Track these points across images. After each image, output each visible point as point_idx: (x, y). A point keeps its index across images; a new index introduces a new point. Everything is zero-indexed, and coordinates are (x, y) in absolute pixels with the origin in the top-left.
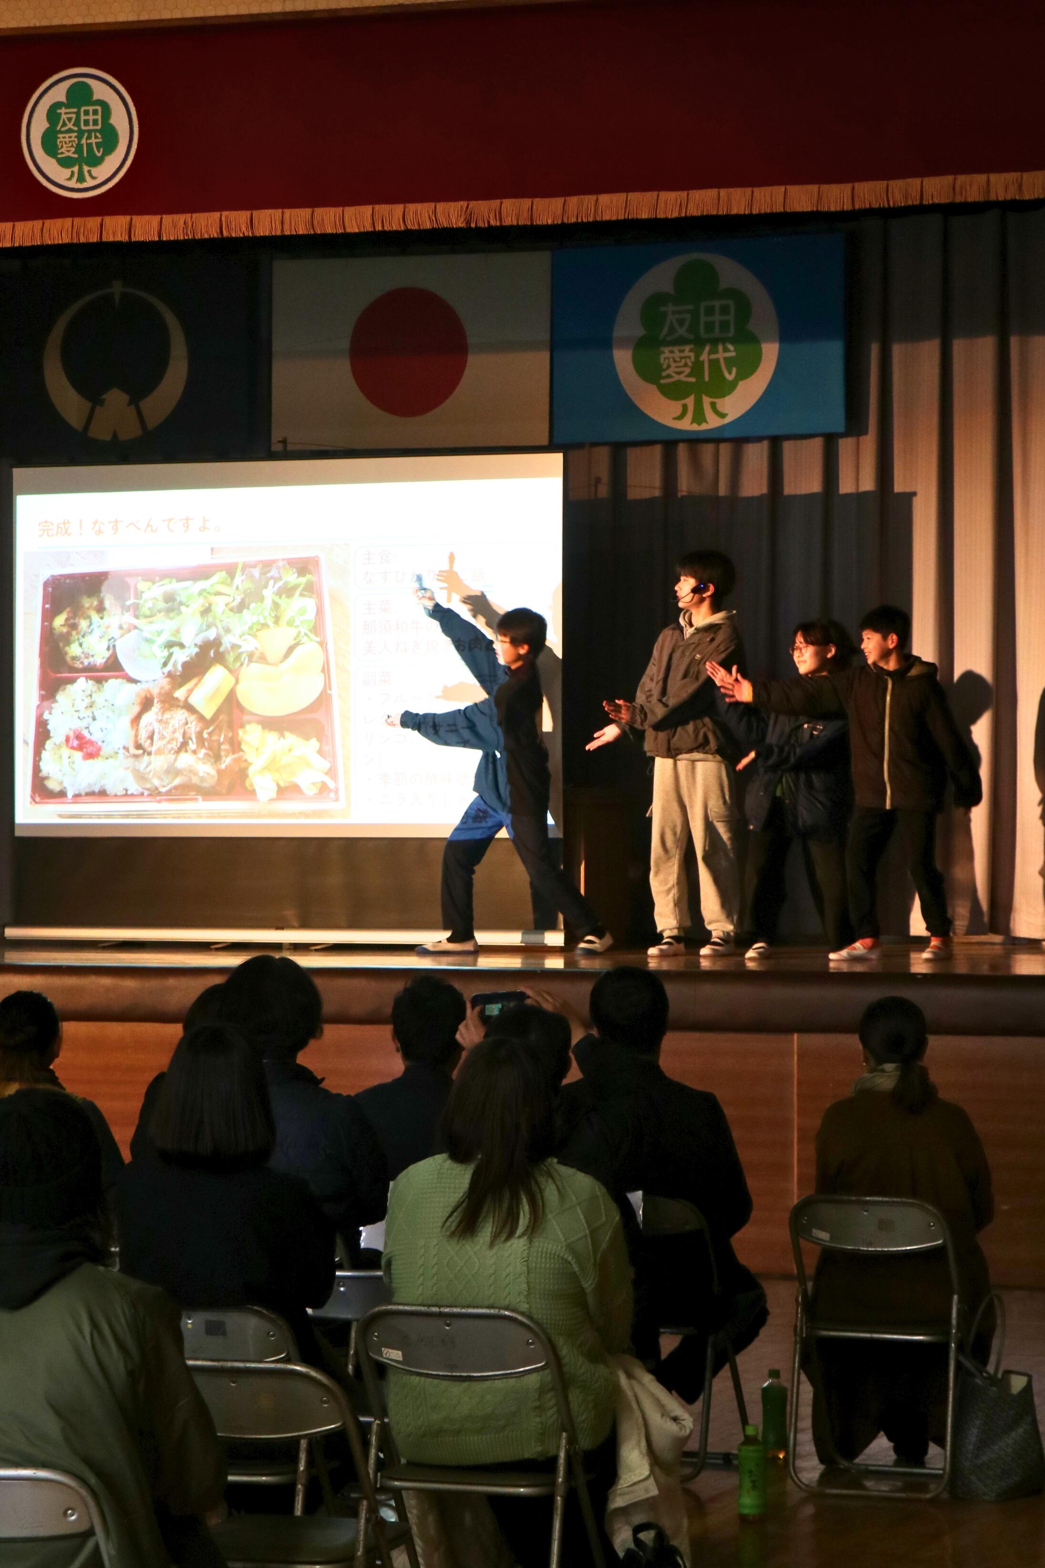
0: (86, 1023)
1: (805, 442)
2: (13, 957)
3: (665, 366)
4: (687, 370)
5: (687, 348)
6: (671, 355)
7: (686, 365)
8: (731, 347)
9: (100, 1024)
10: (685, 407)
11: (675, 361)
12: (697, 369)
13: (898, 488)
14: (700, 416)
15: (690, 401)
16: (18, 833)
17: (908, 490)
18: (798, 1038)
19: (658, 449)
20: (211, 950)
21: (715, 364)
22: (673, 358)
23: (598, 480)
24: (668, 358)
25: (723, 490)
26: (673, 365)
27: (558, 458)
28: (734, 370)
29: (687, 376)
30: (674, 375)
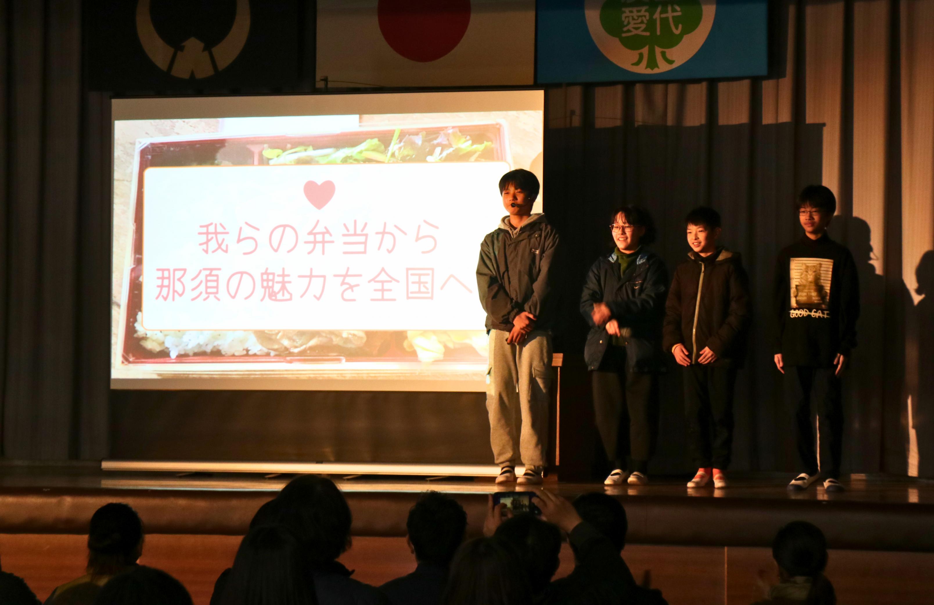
0: (166, 535)
1: (735, 84)
2: (108, 483)
3: (625, 23)
4: (643, 26)
5: (644, 9)
6: (631, 14)
7: (642, 22)
8: (678, 8)
9: (178, 536)
10: (641, 56)
11: (633, 19)
12: (651, 25)
13: (810, 119)
14: (652, 63)
15: (645, 51)
16: (113, 386)
17: (817, 121)
18: (728, 551)
19: (619, 89)
20: (265, 479)
21: (665, 22)
22: (633, 17)
23: (573, 113)
24: (628, 17)
25: (670, 121)
26: (632, 22)
27: (540, 94)
28: (680, 26)
29: (643, 31)
30: (632, 30)
